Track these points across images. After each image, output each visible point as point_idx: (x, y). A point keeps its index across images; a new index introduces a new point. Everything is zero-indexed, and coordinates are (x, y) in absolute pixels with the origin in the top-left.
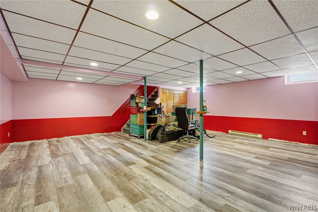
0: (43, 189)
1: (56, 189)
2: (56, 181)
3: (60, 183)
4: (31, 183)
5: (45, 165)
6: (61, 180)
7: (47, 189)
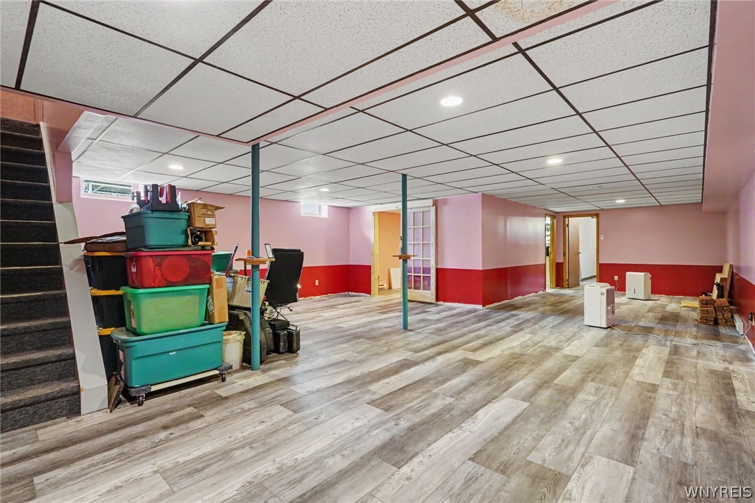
0: (642, 396)
1: (622, 388)
2: (614, 397)
3: (610, 392)
4: (662, 416)
5: (610, 457)
6: (605, 394)
7: (636, 394)
